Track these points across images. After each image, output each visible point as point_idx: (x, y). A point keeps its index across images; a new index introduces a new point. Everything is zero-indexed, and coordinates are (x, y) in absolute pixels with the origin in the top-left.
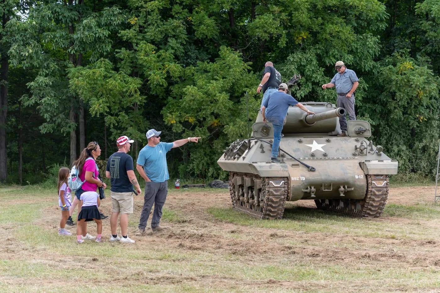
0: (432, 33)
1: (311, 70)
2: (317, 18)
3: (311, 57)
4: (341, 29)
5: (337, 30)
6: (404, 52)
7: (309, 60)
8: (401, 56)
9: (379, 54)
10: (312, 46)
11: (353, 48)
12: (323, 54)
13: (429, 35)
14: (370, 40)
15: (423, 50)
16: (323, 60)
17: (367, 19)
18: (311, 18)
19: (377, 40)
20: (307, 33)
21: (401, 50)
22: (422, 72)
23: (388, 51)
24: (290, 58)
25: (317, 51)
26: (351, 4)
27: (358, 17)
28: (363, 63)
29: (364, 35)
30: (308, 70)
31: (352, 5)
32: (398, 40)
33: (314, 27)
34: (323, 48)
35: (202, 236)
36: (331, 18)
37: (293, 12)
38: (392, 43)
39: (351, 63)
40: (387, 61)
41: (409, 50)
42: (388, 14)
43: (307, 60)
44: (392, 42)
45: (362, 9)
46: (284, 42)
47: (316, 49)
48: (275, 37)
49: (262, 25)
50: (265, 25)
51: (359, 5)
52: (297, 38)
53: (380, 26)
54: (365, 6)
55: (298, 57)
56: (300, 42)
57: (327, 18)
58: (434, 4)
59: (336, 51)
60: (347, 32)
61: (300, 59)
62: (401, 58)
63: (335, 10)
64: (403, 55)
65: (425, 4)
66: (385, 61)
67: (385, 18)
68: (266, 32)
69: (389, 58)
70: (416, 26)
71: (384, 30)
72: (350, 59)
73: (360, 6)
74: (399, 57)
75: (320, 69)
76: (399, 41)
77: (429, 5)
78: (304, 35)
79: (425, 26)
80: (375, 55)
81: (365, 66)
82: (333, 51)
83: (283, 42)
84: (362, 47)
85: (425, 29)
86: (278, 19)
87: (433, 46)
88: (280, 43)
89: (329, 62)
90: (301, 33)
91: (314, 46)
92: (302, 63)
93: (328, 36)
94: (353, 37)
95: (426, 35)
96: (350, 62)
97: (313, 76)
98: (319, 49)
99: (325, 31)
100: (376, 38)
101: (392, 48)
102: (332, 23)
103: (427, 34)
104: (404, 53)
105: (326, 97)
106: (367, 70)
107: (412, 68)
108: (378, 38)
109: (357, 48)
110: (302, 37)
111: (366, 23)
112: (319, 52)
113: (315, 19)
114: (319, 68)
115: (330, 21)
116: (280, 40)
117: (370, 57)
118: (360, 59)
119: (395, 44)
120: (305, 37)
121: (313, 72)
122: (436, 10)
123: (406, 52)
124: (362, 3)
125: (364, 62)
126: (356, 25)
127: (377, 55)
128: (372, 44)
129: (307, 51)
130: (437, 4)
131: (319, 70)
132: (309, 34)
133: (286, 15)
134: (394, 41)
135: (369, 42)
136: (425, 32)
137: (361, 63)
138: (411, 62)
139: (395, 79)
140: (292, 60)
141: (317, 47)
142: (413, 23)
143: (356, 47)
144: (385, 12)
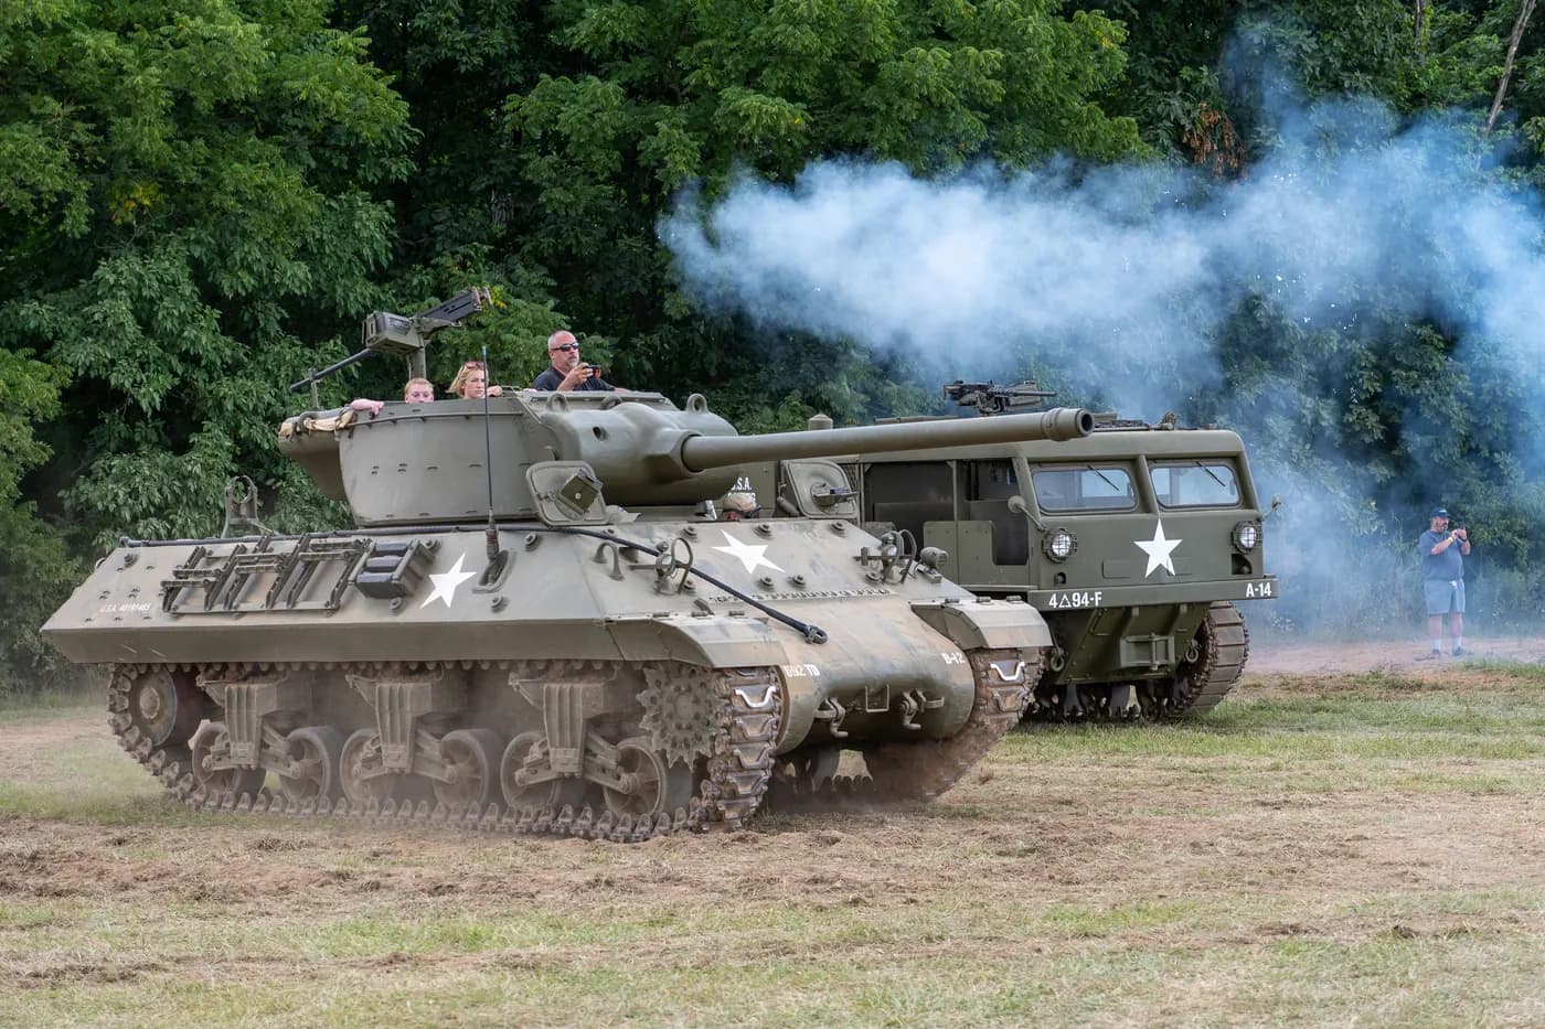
0: (558, 194)
1: (176, 314)
2: (189, 139)
3: (173, 271)
4: (273, 179)
5: (258, 180)
6: (472, 253)
7: (168, 278)
8: (464, 267)
9: (388, 259)
10: (172, 234)
11: (310, 239)
12: (211, 261)
13: (550, 200)
14: (365, 216)
15: (527, 247)
16: (210, 279)
17: (348, 146)
18: (168, 141)
19: (386, 214)
20: (152, 189)
21: (461, 249)
22: (536, 321)
23: (411, 248)
24: (104, 271)
25: (192, 248)
26: (303, 96)
27: (320, 141)
28: (339, 290)
29: (343, 196)
30: (169, 313)
31: (308, 98)
32: (443, 214)
33: (180, 169)
34: (213, 241)
35: (34, 858)
36: (232, 141)
37: (112, 119)
38: (423, 223)
39: (304, 291)
40: (415, 282)
41: (486, 248)
42: (418, 131)
43: (160, 281)
44: (424, 221)
45: (338, 113)
46: (83, 220)
47: (187, 242)
48: (50, 203)
49: (10, 162)
50: (19, 161)
51: (330, 100)
52: (119, 204)
53: (393, 169)
54: (347, 105)
55: (132, 271)
56: (130, 218)
57: (222, 140)
58: (563, 102)
59: (256, 249)
60: (290, 187)
61: (140, 277)
62: (462, 273)
63: (248, 112)
64: (469, 263)
65: (535, 99)
66: (411, 282)
67: (406, 141)
68: (22, 185)
69: (420, 272)
70: (502, 169)
71: (405, 180)
72: (301, 275)
73: (333, 105)
74: (456, 270)
75: (206, 311)
76: (449, 218)
77: (548, 104)
78: (144, 194)
79: (536, 172)
80: (377, 263)
81: (346, 299)
82: (246, 249)
83: (77, 221)
84: (338, 237)
85: (536, 182)
86: (64, 144)
87: (558, 235)
88: (69, 221)
89: (232, 287)
90: (132, 189)
91: (179, 233)
92: (145, 293)
93: (231, 202)
94: (309, 204)
95: (542, 199)
96: (300, 288)
97: (186, 334)
98: (198, 242)
99: (219, 184)
100: (380, 207)
101: (425, 240)
102: (240, 158)
103: (543, 195)
104: (471, 258)
105: (229, 405)
106: (353, 312)
107: (502, 305)
108: (387, 209)
109: (321, 241)
110: (135, 200)
111: (345, 159)
112: (197, 252)
113: (185, 144)
114: (204, 307)
115: (232, 149)
116: (66, 212)
117: (361, 270)
118: (331, 279)
119: (436, 228)
120: (147, 202)
121: (183, 321)
122: (573, 119)
123: (476, 253)
124: (338, 94)
125: (345, 286)
126: (313, 164)
127: (385, 264)
128: (372, 227)
129: (158, 249)
130: (574, 101)
131: (202, 313)
132: (161, 191)
133: (88, 130)
134: (433, 216)
135: (360, 219)
136: (538, 190)
137: (335, 290)
138: (498, 288)
139: (449, 343)
140: (112, 281)
141: (193, 237)
142: (493, 161)
143: (318, 236)
144: (407, 125)
